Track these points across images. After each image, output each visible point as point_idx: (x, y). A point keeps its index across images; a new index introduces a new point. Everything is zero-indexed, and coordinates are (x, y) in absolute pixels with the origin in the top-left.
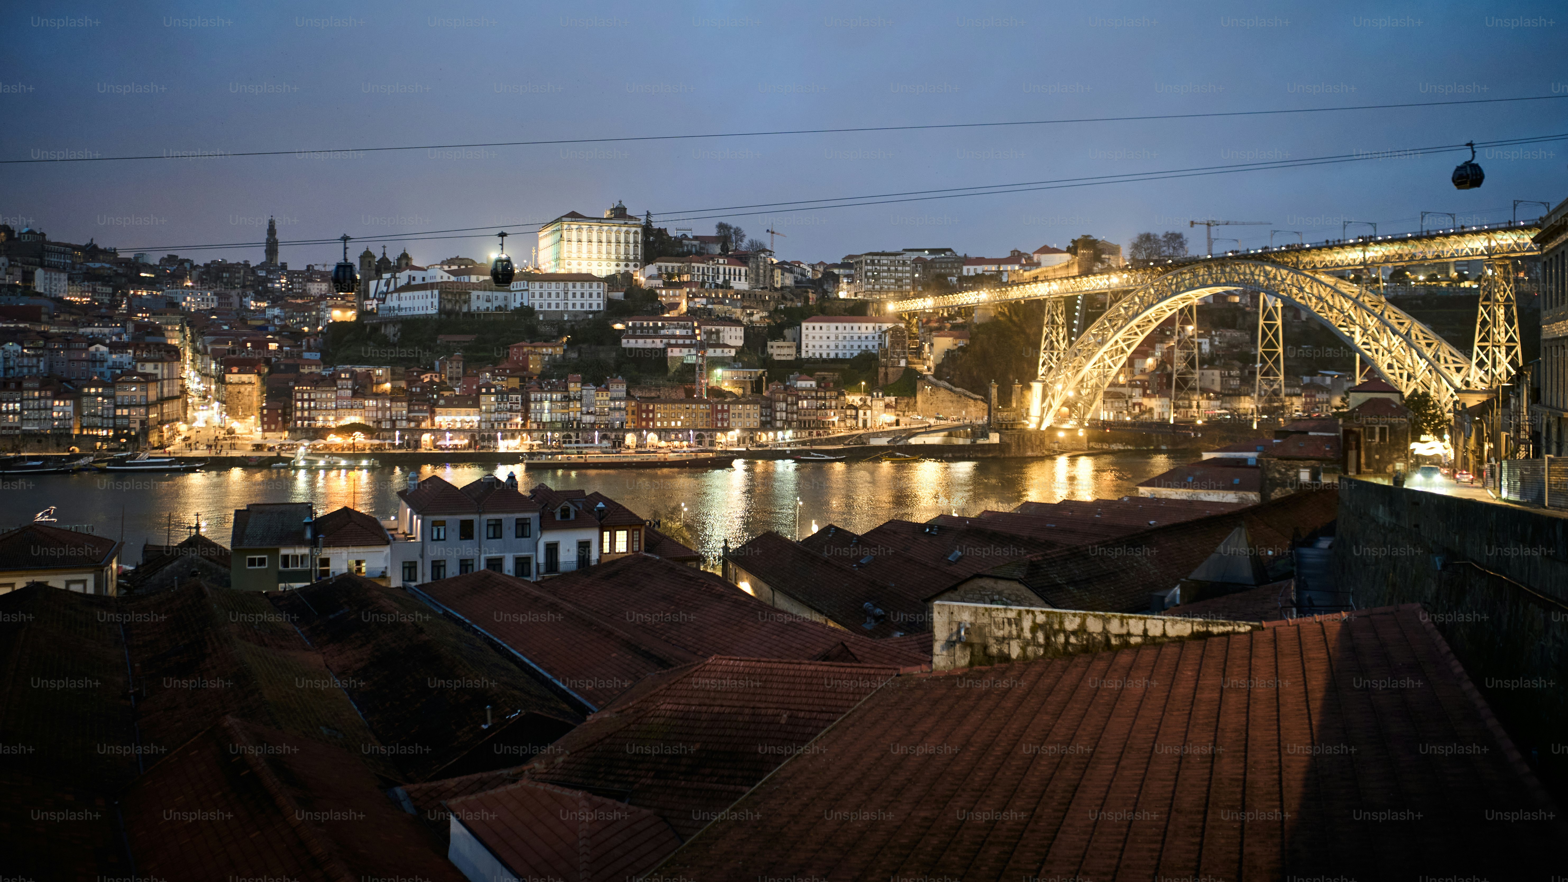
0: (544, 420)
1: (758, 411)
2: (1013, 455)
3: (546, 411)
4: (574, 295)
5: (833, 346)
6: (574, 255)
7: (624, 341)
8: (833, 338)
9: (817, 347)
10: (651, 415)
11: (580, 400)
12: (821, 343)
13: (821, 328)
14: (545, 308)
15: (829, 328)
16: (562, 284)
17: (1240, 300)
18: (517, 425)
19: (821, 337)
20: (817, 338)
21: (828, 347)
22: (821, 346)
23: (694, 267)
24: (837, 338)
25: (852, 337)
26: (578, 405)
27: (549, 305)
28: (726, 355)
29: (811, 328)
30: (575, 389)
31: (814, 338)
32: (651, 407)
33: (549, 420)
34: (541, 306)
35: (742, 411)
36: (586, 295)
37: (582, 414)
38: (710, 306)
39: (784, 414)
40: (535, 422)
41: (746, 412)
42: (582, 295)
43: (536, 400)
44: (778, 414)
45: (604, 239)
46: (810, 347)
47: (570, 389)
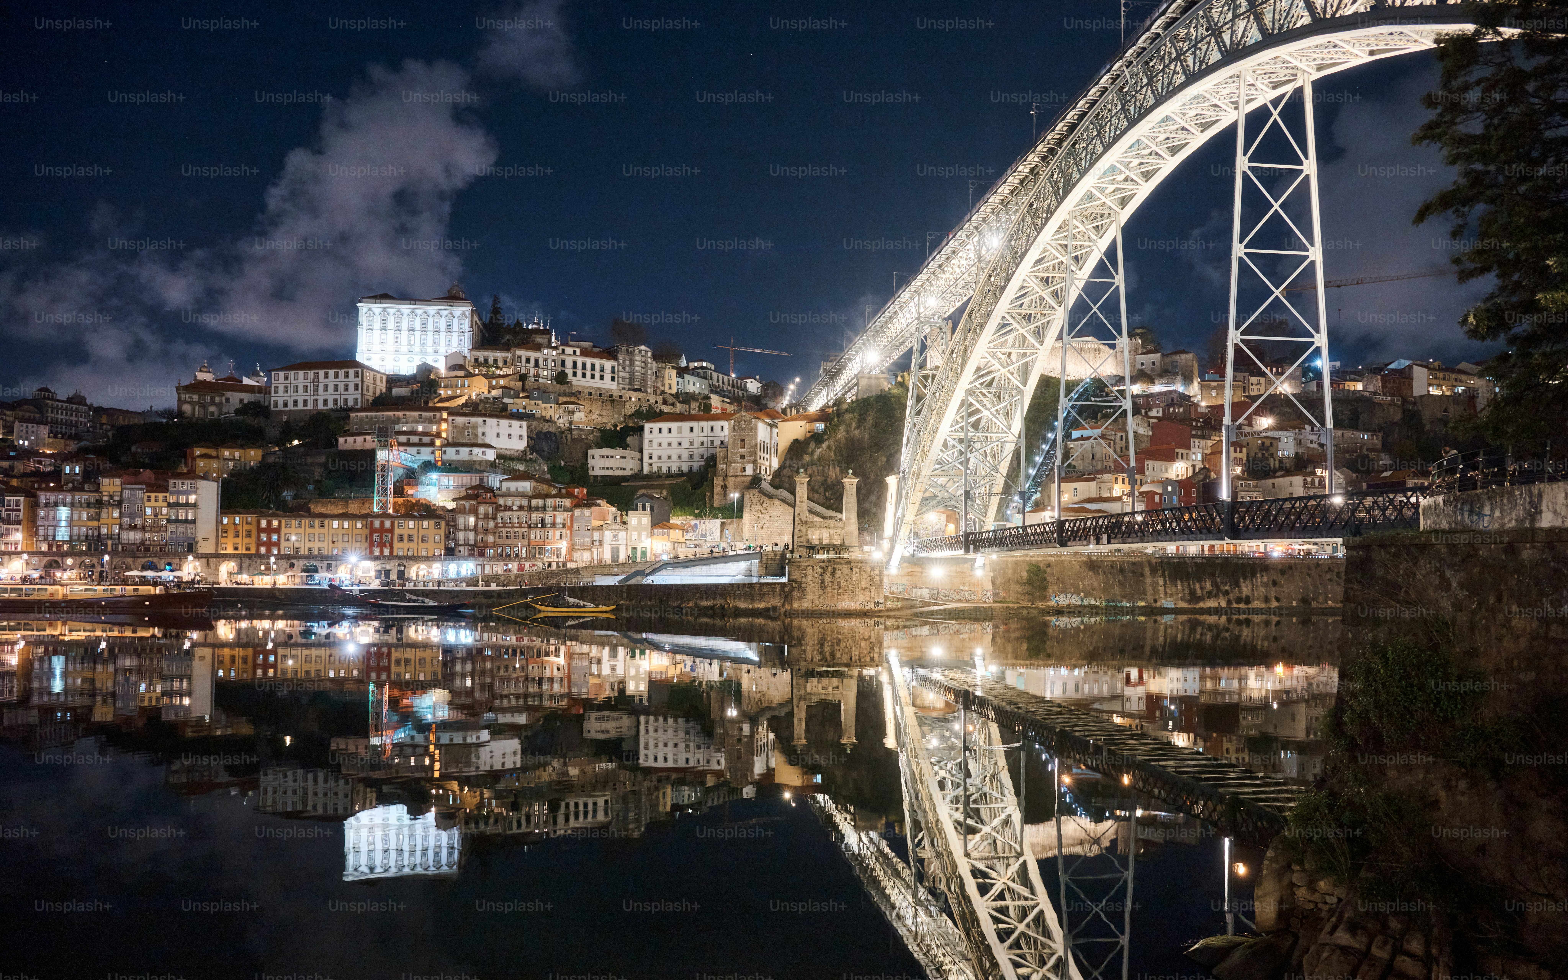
0: (59, 538)
1: (442, 532)
2: (806, 604)
3: (63, 523)
4: (326, 388)
5: (685, 456)
6: (376, 348)
7: (341, 440)
8: (685, 444)
9: (664, 458)
10: (275, 538)
11: (119, 504)
12: (669, 452)
13: (670, 430)
14: (291, 407)
15: (680, 430)
16: (311, 373)
17: (1365, 387)
18: (16, 544)
19: (670, 444)
20: (665, 445)
21: (679, 457)
22: (669, 457)
23: (520, 357)
24: (691, 444)
25: (712, 442)
26: (116, 514)
27: (296, 403)
28: (475, 458)
29: (656, 431)
30: (112, 489)
31: (660, 445)
32: (275, 523)
33: (67, 538)
34: (285, 405)
35: (415, 532)
36: (341, 388)
37: (121, 528)
38: (506, 400)
39: (472, 536)
40: (45, 539)
41: (422, 532)
42: (336, 388)
43: (47, 505)
44: (461, 536)
45: (418, 326)
46: (655, 458)
47: (102, 488)
